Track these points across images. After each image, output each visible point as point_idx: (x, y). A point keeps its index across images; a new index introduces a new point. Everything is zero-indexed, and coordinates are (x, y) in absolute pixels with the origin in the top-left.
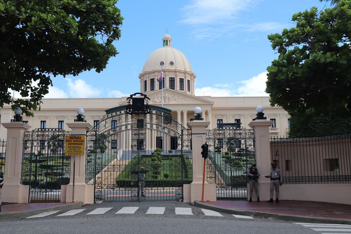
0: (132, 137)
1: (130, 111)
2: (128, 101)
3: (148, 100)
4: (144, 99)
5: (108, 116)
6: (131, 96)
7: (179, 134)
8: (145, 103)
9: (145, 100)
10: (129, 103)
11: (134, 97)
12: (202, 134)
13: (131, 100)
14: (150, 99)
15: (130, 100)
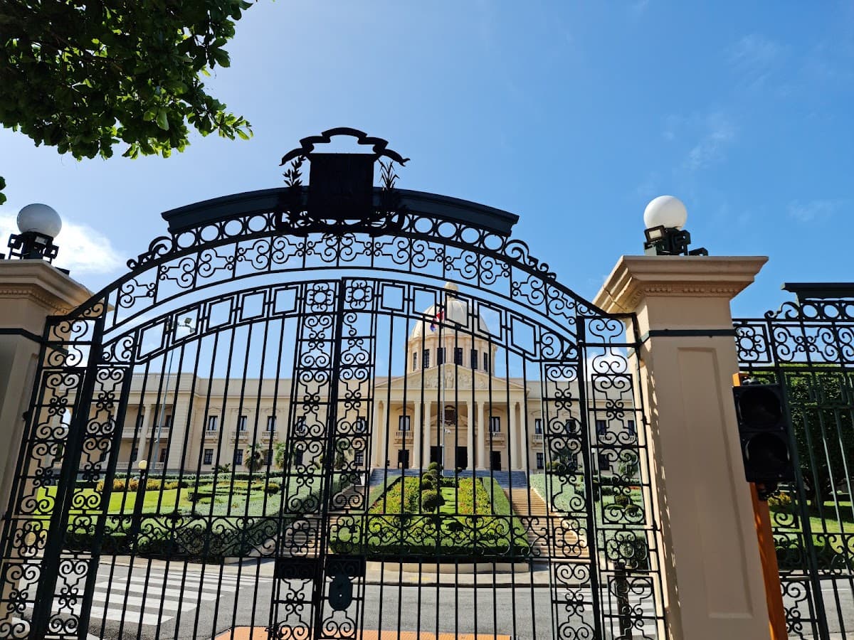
0: (298, 355)
1: (294, 218)
2: (289, 166)
3: (396, 164)
4: (375, 157)
5: (175, 242)
6: (308, 143)
7: (562, 339)
8: (378, 182)
9: (377, 165)
10: (296, 175)
11: (319, 148)
12: (711, 333)
13: (307, 164)
14: (401, 161)
15: (298, 165)
